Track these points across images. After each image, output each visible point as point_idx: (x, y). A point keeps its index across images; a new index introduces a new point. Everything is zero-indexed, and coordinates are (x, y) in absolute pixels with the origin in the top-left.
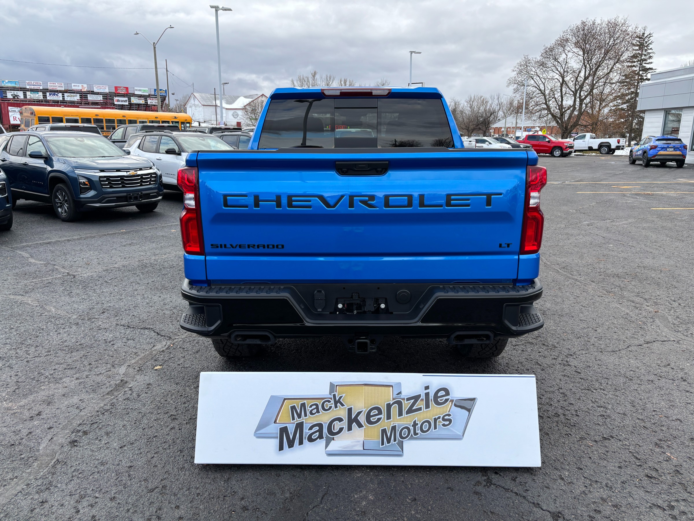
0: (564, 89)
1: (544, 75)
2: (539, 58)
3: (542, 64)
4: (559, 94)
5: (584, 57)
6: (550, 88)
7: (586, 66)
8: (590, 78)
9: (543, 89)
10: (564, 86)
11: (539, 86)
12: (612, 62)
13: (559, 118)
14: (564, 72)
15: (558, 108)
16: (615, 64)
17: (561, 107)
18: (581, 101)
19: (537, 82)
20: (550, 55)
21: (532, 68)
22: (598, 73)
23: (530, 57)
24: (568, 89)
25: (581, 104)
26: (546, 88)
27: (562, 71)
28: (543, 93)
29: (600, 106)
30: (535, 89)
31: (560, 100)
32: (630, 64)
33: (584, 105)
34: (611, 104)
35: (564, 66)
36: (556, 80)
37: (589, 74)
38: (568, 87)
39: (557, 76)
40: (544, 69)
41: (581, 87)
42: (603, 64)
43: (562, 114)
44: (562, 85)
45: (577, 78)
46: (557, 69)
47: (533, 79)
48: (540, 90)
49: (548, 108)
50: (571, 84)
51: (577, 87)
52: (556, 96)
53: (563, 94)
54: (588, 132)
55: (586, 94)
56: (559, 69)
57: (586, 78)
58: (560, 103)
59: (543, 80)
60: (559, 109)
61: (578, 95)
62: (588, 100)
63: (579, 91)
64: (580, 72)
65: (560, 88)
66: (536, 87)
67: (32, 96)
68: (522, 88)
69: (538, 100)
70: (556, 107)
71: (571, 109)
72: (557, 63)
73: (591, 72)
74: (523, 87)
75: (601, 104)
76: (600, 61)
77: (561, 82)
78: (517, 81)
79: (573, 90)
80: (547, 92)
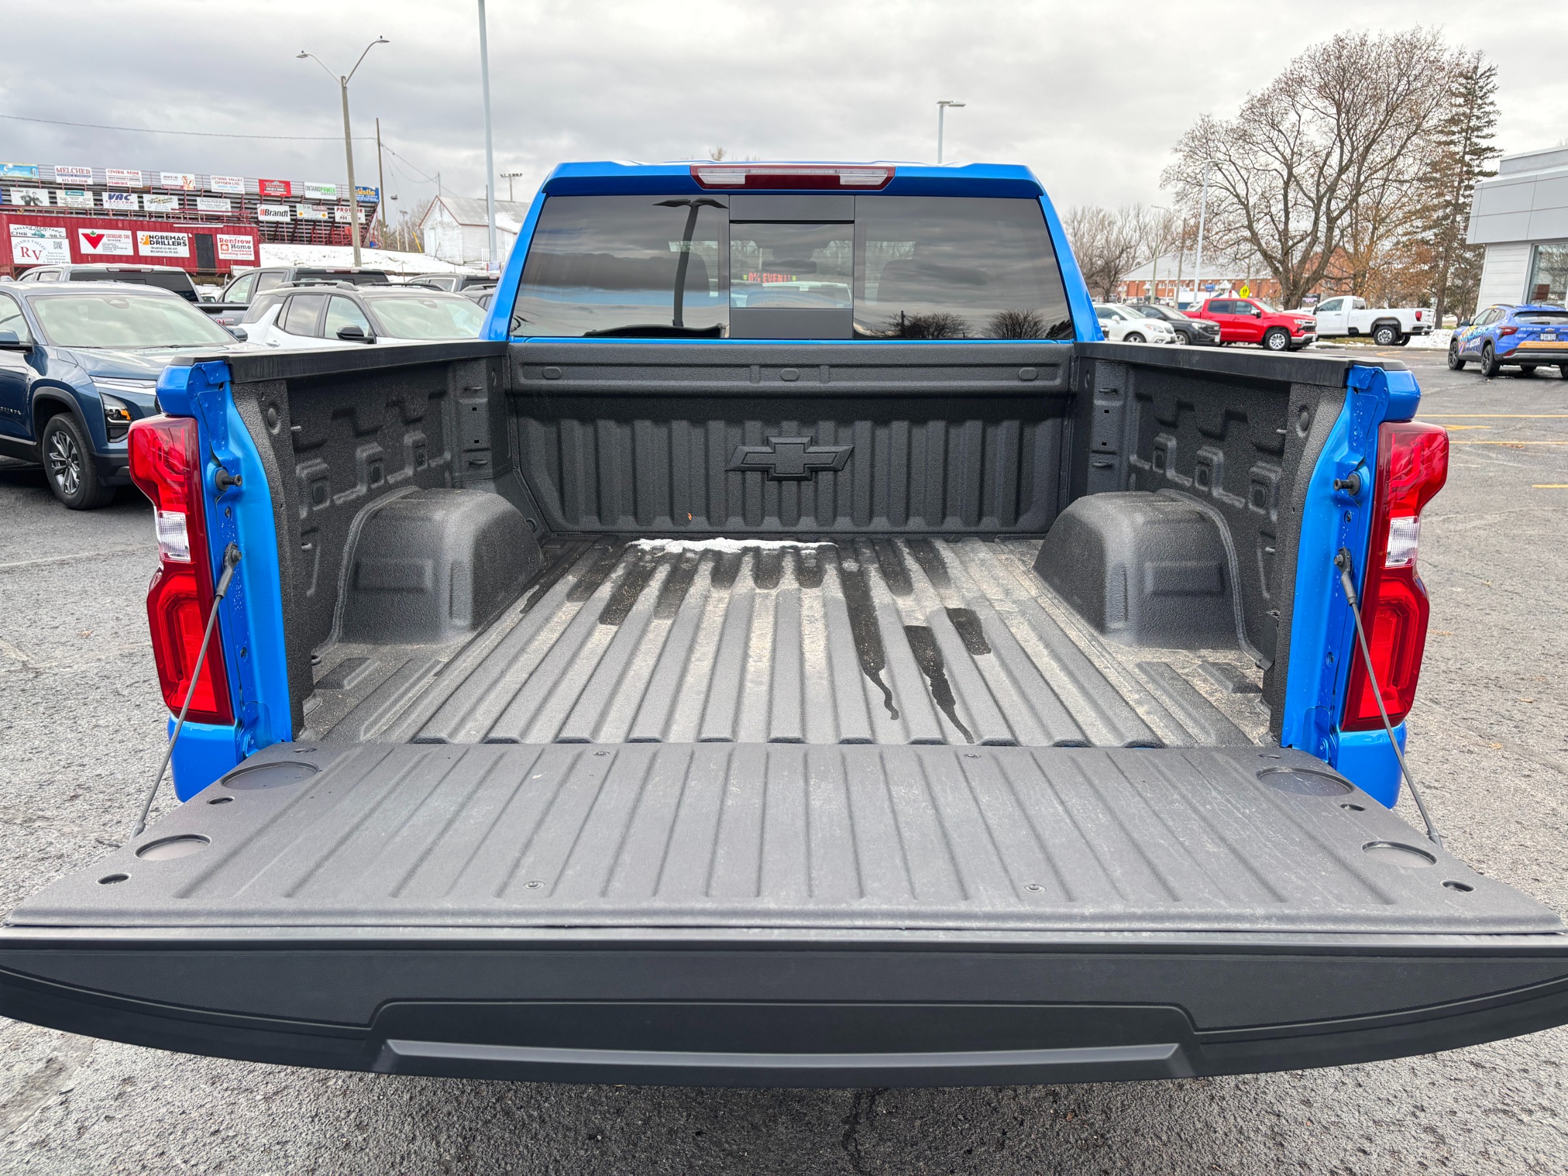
0: (1291, 195)
1: (1247, 162)
2: (1235, 122)
3: (1243, 136)
4: (1281, 206)
5: (1338, 121)
6: (1259, 191)
7: (1342, 142)
8: (1353, 169)
9: (1243, 193)
10: (1293, 185)
11: (1234, 188)
12: (1402, 133)
13: (1279, 262)
14: (1293, 153)
15: (1277, 237)
16: (1409, 138)
17: (1284, 235)
18: (1331, 221)
19: (1230, 178)
20: (1261, 114)
21: (1220, 145)
22: (1370, 157)
23: (1215, 120)
24: (1301, 195)
25: (1330, 229)
26: (1250, 190)
27: (1288, 152)
28: (1242, 203)
29: (1373, 233)
30: (1225, 193)
31: (1283, 219)
32: (1444, 138)
33: (1337, 232)
34: (1400, 230)
35: (1292, 141)
36: (1275, 173)
37: (1350, 161)
38: (1302, 189)
39: (1277, 165)
40: (1247, 147)
41: (1332, 189)
42: (1384, 137)
43: (1287, 252)
44: (1287, 184)
45: (1322, 169)
46: (1277, 148)
47: (1220, 169)
48: (1237, 196)
49: (1255, 238)
50: (1309, 184)
51: (1322, 189)
52: (1273, 210)
53: (1290, 205)
54: (1345, 293)
55: (1342, 205)
56: (1281, 148)
57: (1342, 170)
58: (1281, 227)
59: (1243, 172)
60: (1280, 240)
61: (1323, 208)
62: (1346, 219)
63: (1325, 200)
64: (1328, 155)
65: (1282, 192)
66: (1228, 189)
67: (69, 200)
68: (1195, 190)
69: (1231, 218)
70: (1272, 236)
71: (1308, 239)
72: (1276, 132)
73: (1355, 155)
74: (1198, 188)
75: (1375, 228)
76: (1377, 131)
77: (1285, 177)
78: (1185, 175)
79: (1313, 195)
80: (1252, 201)
